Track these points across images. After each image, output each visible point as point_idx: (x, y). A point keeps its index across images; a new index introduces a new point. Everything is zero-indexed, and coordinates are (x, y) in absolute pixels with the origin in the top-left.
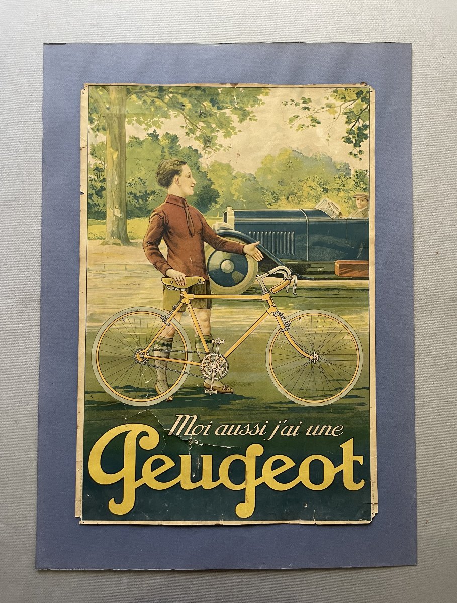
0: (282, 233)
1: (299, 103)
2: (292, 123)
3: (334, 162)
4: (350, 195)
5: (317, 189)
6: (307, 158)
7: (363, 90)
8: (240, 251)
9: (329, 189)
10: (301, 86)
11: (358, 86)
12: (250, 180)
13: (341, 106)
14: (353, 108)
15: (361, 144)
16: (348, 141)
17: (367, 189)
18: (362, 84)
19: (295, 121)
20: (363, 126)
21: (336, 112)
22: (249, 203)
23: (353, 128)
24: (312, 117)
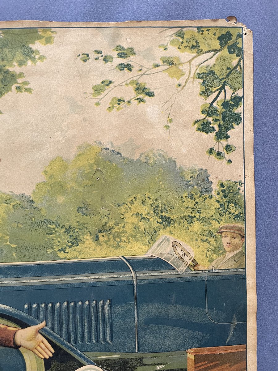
0: (87, 303)
1: (112, 58)
2: (99, 96)
3: (181, 168)
4: (211, 228)
5: (151, 219)
6: (130, 161)
7: (231, 31)
8: (8, 340)
9: (172, 217)
10: (113, 24)
11: (222, 23)
12: (22, 207)
13: (190, 61)
14: (214, 65)
15: (229, 133)
16: (205, 127)
17: (241, 217)
18: (229, 19)
19: (106, 92)
20: (232, 100)
21: (182, 74)
22: (23, 250)
23: (215, 104)
24: (137, 84)
